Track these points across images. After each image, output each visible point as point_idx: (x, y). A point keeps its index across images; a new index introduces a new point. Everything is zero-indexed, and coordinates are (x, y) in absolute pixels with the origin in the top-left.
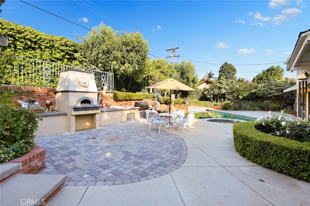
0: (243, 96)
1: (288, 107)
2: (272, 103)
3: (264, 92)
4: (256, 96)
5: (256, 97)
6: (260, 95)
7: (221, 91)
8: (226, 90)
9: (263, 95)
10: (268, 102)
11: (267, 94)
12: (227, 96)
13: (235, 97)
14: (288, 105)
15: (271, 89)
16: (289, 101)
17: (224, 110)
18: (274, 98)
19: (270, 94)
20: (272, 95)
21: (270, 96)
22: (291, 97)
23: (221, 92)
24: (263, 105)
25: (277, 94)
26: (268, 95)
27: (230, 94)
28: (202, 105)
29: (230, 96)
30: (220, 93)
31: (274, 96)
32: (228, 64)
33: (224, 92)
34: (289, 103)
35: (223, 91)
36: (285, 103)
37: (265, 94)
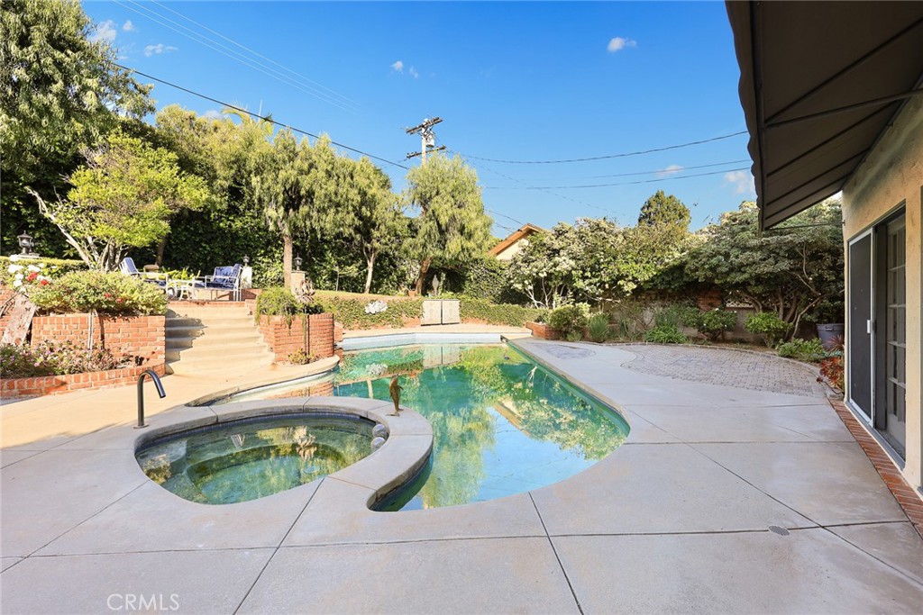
0: (636, 283)
1: (822, 328)
2: (753, 309)
3: (714, 261)
4: (686, 279)
5: (688, 284)
6: (701, 276)
7: (555, 265)
8: (573, 258)
9: (709, 274)
10: (741, 305)
11: (724, 269)
12: (580, 284)
13: (607, 286)
14: (821, 319)
15: (745, 249)
16: (826, 302)
17: (558, 339)
18: (759, 289)
19: (740, 268)
20: (746, 276)
21: (740, 278)
22: (833, 281)
23: (558, 269)
24: (710, 321)
25: (765, 268)
26: (733, 275)
27: (588, 274)
28: (501, 320)
29: (591, 284)
30: (552, 271)
31: (759, 279)
32: (667, 195)
33: (565, 266)
34: (826, 308)
35: (565, 264)
36: (810, 311)
37: (719, 269)
